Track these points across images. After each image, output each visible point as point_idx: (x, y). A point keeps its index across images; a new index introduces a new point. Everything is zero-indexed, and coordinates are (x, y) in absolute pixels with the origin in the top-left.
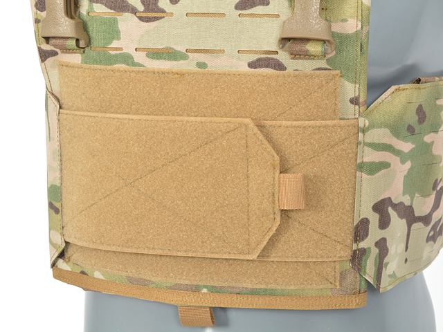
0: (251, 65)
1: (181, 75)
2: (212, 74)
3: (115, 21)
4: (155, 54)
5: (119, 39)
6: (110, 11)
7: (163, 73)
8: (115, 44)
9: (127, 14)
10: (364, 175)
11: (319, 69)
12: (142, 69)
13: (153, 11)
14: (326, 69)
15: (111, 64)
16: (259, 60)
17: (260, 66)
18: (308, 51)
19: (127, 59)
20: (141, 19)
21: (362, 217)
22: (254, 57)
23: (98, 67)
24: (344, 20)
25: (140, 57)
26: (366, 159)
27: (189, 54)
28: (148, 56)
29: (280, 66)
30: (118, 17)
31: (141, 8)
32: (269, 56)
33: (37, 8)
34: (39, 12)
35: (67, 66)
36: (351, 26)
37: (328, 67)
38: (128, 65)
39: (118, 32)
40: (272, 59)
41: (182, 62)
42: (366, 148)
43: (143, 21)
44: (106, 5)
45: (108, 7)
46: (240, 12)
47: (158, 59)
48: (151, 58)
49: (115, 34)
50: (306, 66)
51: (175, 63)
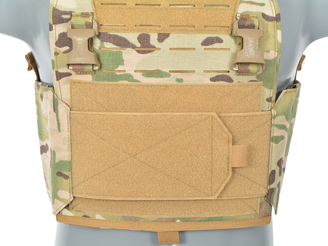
0: (212, 80)
1: (166, 86)
2: (187, 86)
3: (121, 54)
4: (148, 74)
5: (123, 64)
6: (116, 47)
7: (154, 86)
8: (120, 68)
9: (128, 49)
10: (274, 144)
11: (252, 81)
12: (139, 83)
13: (147, 47)
14: (255, 81)
15: (117, 81)
16: (218, 76)
17: (218, 80)
18: (249, 70)
19: (128, 77)
20: (138, 52)
21: (272, 169)
22: (215, 75)
23: (108, 83)
24: (268, 51)
25: (138, 76)
26: (275, 135)
27: (171, 74)
28: (143, 75)
29: (230, 80)
30: (122, 51)
31: (138, 45)
32: (224, 74)
33: (57, 46)
34: (57, 48)
35: (79, 83)
36: (272, 55)
37: (256, 80)
38: (129, 81)
39: (123, 61)
40: (226, 75)
41: (166, 78)
42: (275, 128)
43: (140, 53)
44: (113, 43)
45: (115, 45)
46: (205, 47)
47: (150, 77)
48: (145, 76)
49: (120, 61)
50: (245, 79)
51: (161, 79)
